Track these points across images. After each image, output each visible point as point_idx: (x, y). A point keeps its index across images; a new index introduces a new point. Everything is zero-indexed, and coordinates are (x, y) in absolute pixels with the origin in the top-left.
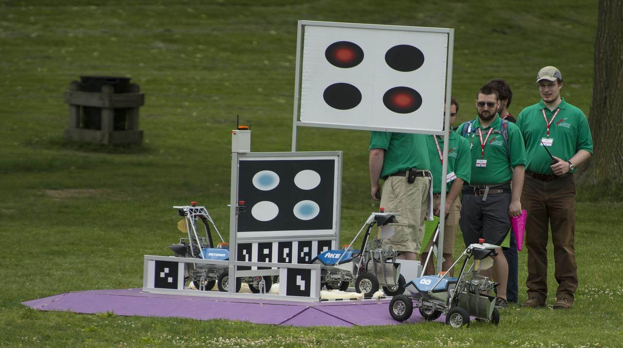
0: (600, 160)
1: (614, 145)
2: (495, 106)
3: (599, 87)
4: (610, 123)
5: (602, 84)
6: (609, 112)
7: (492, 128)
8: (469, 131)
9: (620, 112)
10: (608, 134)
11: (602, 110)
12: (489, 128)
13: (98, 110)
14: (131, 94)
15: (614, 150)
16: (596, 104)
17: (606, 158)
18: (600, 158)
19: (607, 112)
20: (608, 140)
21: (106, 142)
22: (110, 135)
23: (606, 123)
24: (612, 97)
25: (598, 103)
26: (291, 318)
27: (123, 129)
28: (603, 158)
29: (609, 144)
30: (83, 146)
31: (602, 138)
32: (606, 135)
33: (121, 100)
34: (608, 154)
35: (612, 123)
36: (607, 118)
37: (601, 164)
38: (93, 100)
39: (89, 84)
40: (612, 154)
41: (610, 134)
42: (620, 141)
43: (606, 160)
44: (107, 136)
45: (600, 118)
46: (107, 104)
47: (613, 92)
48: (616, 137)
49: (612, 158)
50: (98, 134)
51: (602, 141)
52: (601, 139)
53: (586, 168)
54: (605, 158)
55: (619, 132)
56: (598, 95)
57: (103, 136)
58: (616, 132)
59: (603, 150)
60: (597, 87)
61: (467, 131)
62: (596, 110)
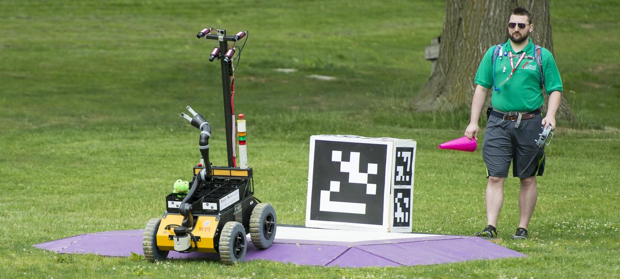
0: (457, 85)
1: (471, 69)
2: (527, 27)
3: (452, 8)
4: (466, 45)
5: (456, 5)
6: (464, 34)
7: (524, 53)
8: (501, 54)
9: (476, 34)
10: (464, 57)
11: (456, 32)
12: (522, 52)
15: (471, 74)
16: (450, 26)
17: (463, 83)
18: (456, 83)
19: (463, 34)
20: (464, 64)
23: (462, 46)
24: (468, 19)
25: (452, 25)
28: (460, 82)
29: (465, 67)
31: (458, 61)
32: (462, 58)
34: (465, 78)
35: (468, 46)
36: (463, 40)
37: (457, 89)
40: (470, 78)
41: (466, 57)
42: (477, 64)
43: (463, 84)
45: (454, 40)
47: (469, 13)
48: (472, 60)
49: (469, 83)
51: (458, 65)
52: (457, 63)
53: (440, 93)
54: (461, 83)
55: (476, 55)
56: (452, 17)
58: (473, 54)
59: (460, 74)
60: (451, 8)
61: (498, 54)
62: (449, 33)
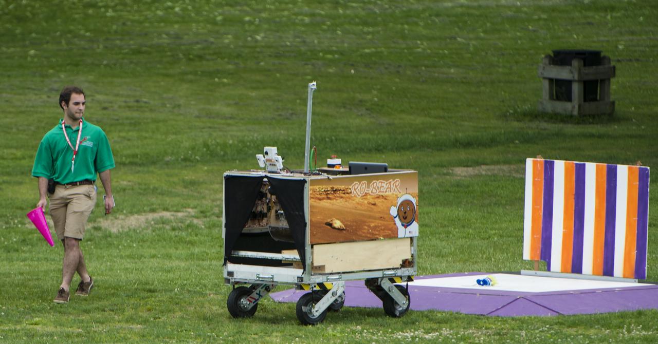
13: (569, 83)
14: (601, 67)
21: (576, 113)
22: (580, 106)
26: (500, 308)
27: (595, 100)
30: (554, 117)
33: (591, 72)
38: (563, 73)
39: (560, 58)
44: (577, 107)
46: (576, 78)
50: (568, 105)
57: (574, 107)
